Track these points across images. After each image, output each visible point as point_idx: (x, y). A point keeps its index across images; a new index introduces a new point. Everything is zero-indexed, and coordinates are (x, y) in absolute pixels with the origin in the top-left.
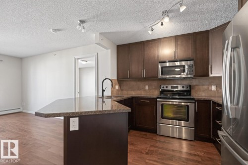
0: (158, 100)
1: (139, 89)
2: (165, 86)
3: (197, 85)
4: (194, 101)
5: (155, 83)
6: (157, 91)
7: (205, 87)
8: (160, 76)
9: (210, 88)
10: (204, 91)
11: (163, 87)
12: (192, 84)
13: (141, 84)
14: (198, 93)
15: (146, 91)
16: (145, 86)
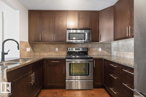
0: (66, 60)
1: (50, 51)
2: (71, 49)
3: (91, 48)
4: (93, 60)
5: (63, 46)
6: (65, 52)
7: (96, 49)
8: (68, 40)
9: (98, 50)
10: (95, 52)
11: (70, 49)
12: (88, 47)
13: (52, 47)
14: (92, 53)
15: (56, 52)
16: (55, 48)
